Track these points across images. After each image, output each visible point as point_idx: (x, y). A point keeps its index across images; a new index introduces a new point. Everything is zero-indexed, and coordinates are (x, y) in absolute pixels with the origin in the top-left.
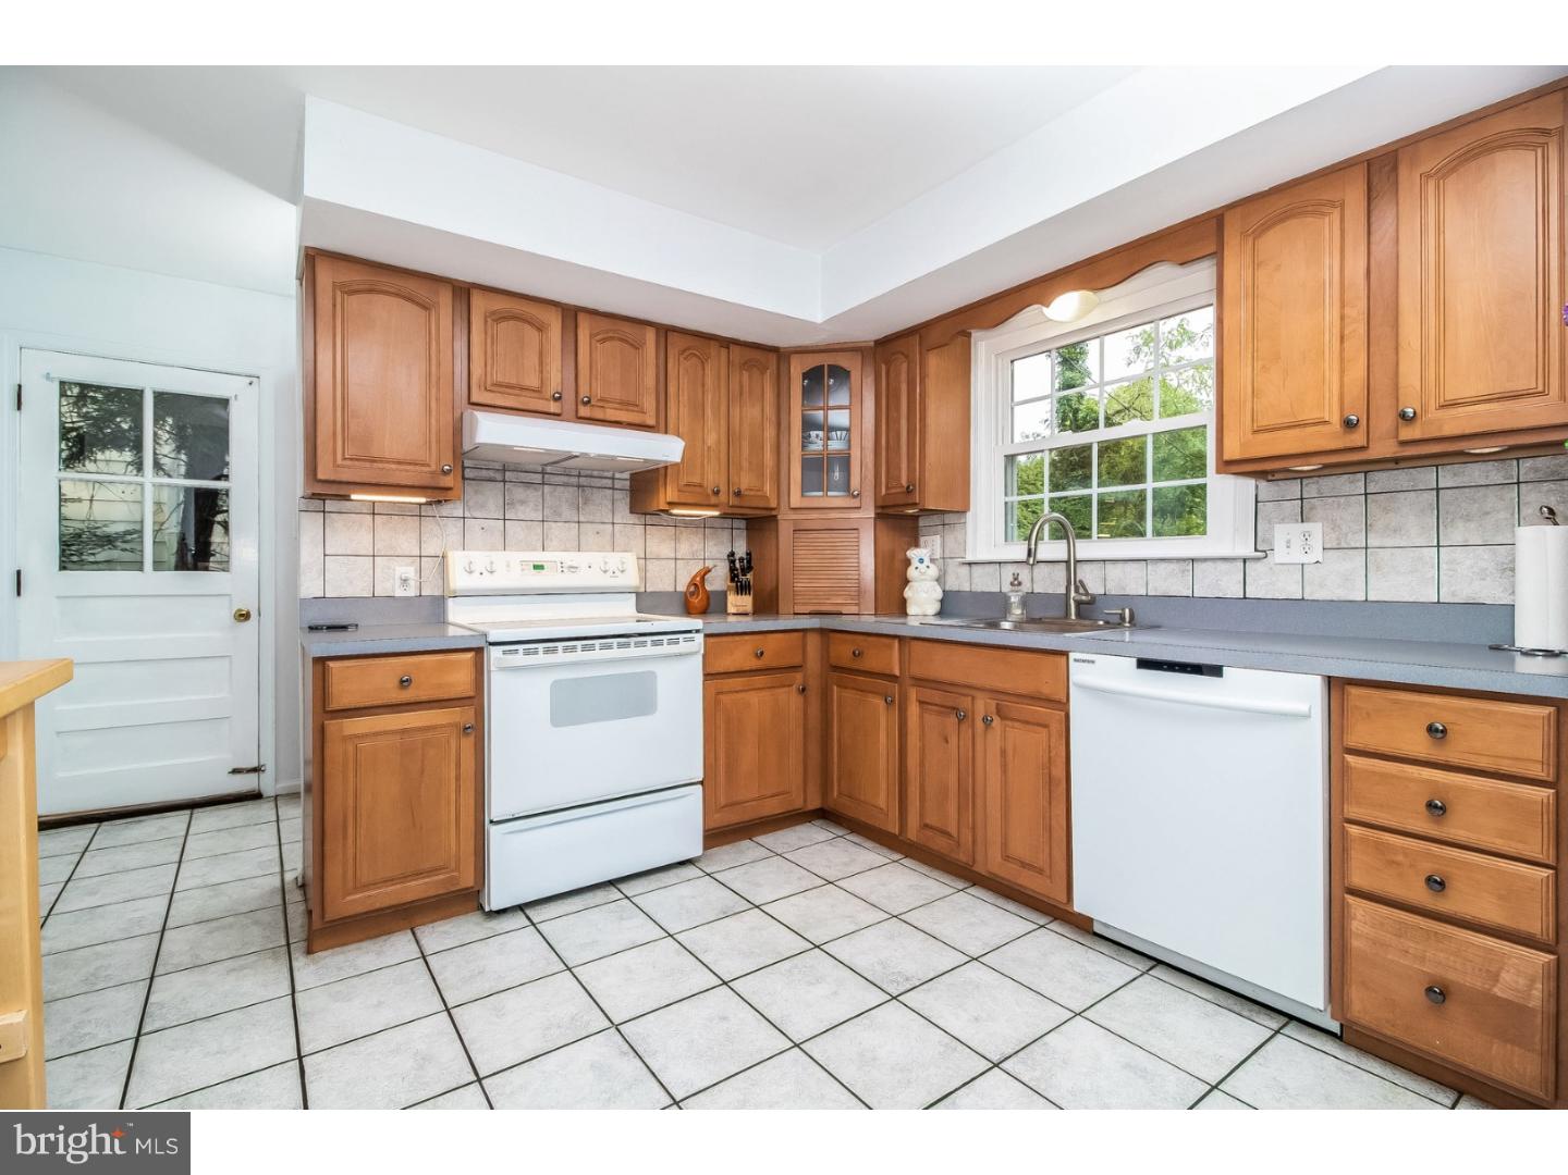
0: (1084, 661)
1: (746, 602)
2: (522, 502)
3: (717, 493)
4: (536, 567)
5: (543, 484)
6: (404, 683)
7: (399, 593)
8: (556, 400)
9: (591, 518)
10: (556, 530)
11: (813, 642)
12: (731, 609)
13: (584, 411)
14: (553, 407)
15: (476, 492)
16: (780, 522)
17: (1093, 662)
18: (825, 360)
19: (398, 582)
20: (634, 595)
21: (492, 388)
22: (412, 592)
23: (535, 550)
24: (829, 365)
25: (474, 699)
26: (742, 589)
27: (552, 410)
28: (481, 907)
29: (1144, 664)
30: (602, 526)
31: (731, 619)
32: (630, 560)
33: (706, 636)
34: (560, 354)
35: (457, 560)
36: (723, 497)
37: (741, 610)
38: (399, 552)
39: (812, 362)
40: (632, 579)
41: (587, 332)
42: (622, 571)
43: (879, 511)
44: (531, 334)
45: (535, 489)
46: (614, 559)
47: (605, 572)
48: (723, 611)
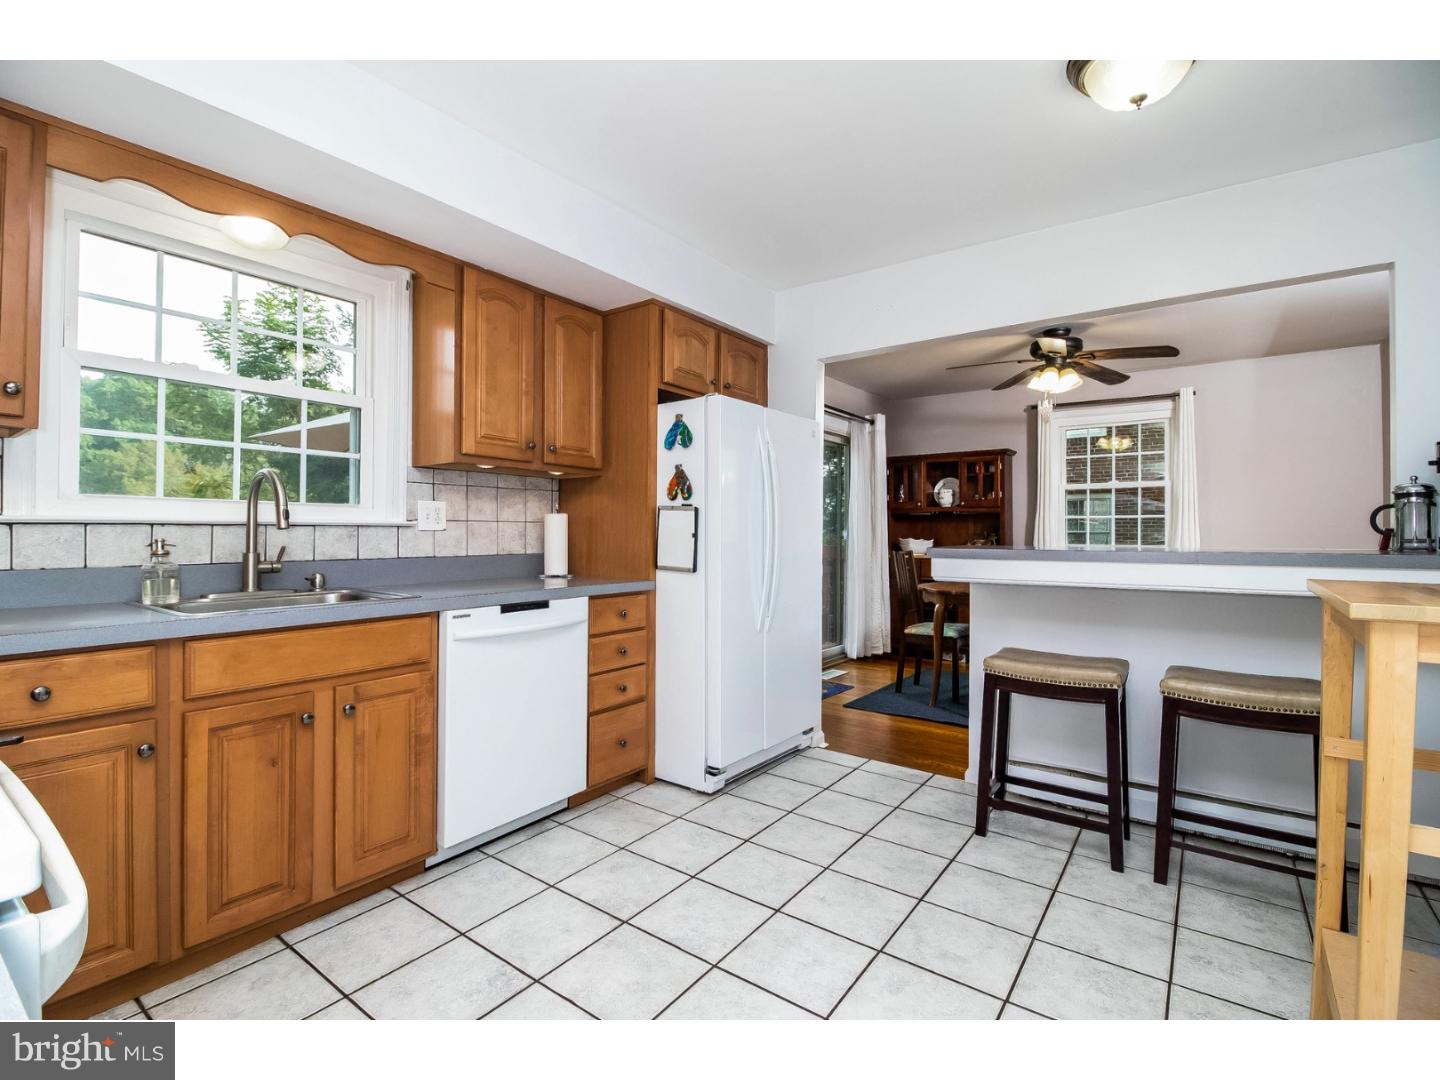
0: (461, 616)
17: (469, 616)
29: (507, 609)
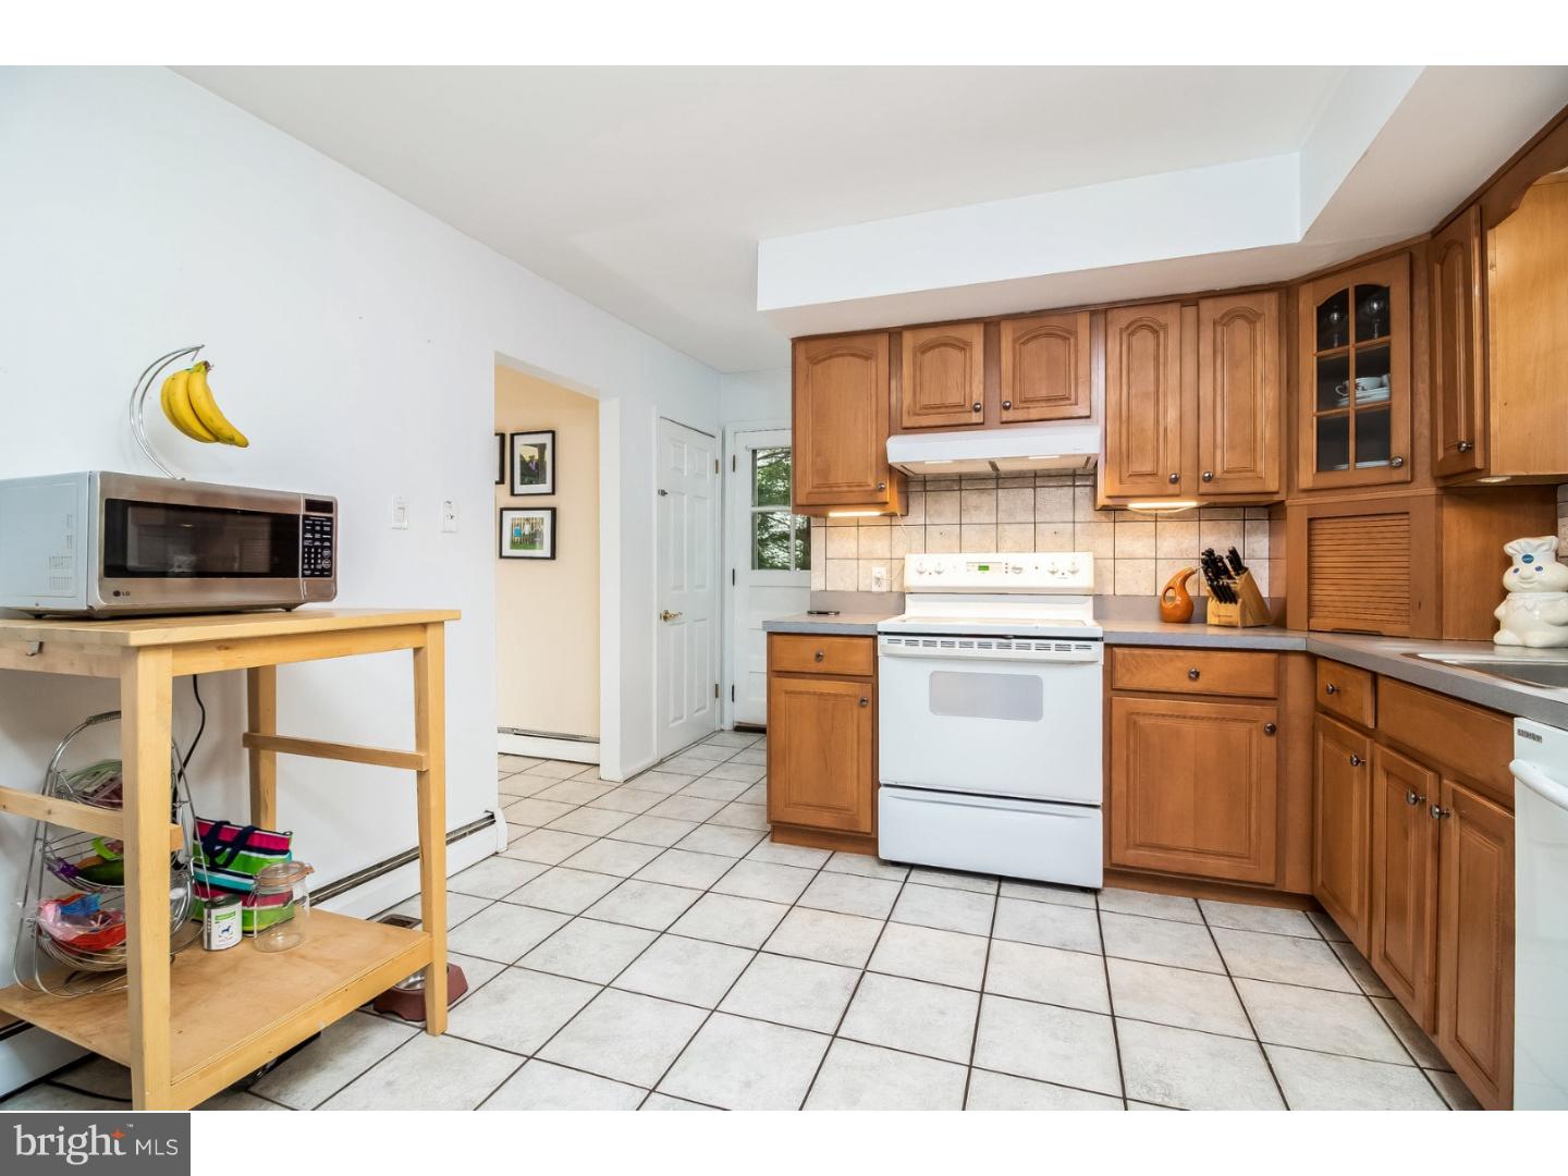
1: (1231, 611)
2: (977, 508)
3: (1175, 481)
4: (981, 568)
5: (997, 488)
6: (819, 657)
7: (875, 589)
8: (977, 410)
9: (1048, 519)
10: (1010, 532)
11: (1297, 670)
12: (1211, 619)
13: (1007, 416)
14: (976, 418)
15: (936, 501)
16: (1289, 510)
18: (1349, 283)
19: (874, 582)
20: (1091, 598)
21: (921, 412)
22: (884, 588)
23: (988, 552)
24: (1357, 288)
25: (871, 679)
26: (1226, 595)
27: (974, 421)
28: (876, 854)
30: (1061, 526)
31: (1211, 631)
32: (1084, 561)
33: (1106, 645)
34: (982, 367)
35: (913, 561)
36: (1186, 483)
37: (1224, 620)
38: (875, 556)
39: (1330, 289)
40: (1085, 580)
41: (1010, 339)
42: (1073, 572)
43: (1441, 484)
44: (955, 355)
45: (990, 495)
46: (1064, 560)
47: (1053, 572)
48: (1203, 620)
